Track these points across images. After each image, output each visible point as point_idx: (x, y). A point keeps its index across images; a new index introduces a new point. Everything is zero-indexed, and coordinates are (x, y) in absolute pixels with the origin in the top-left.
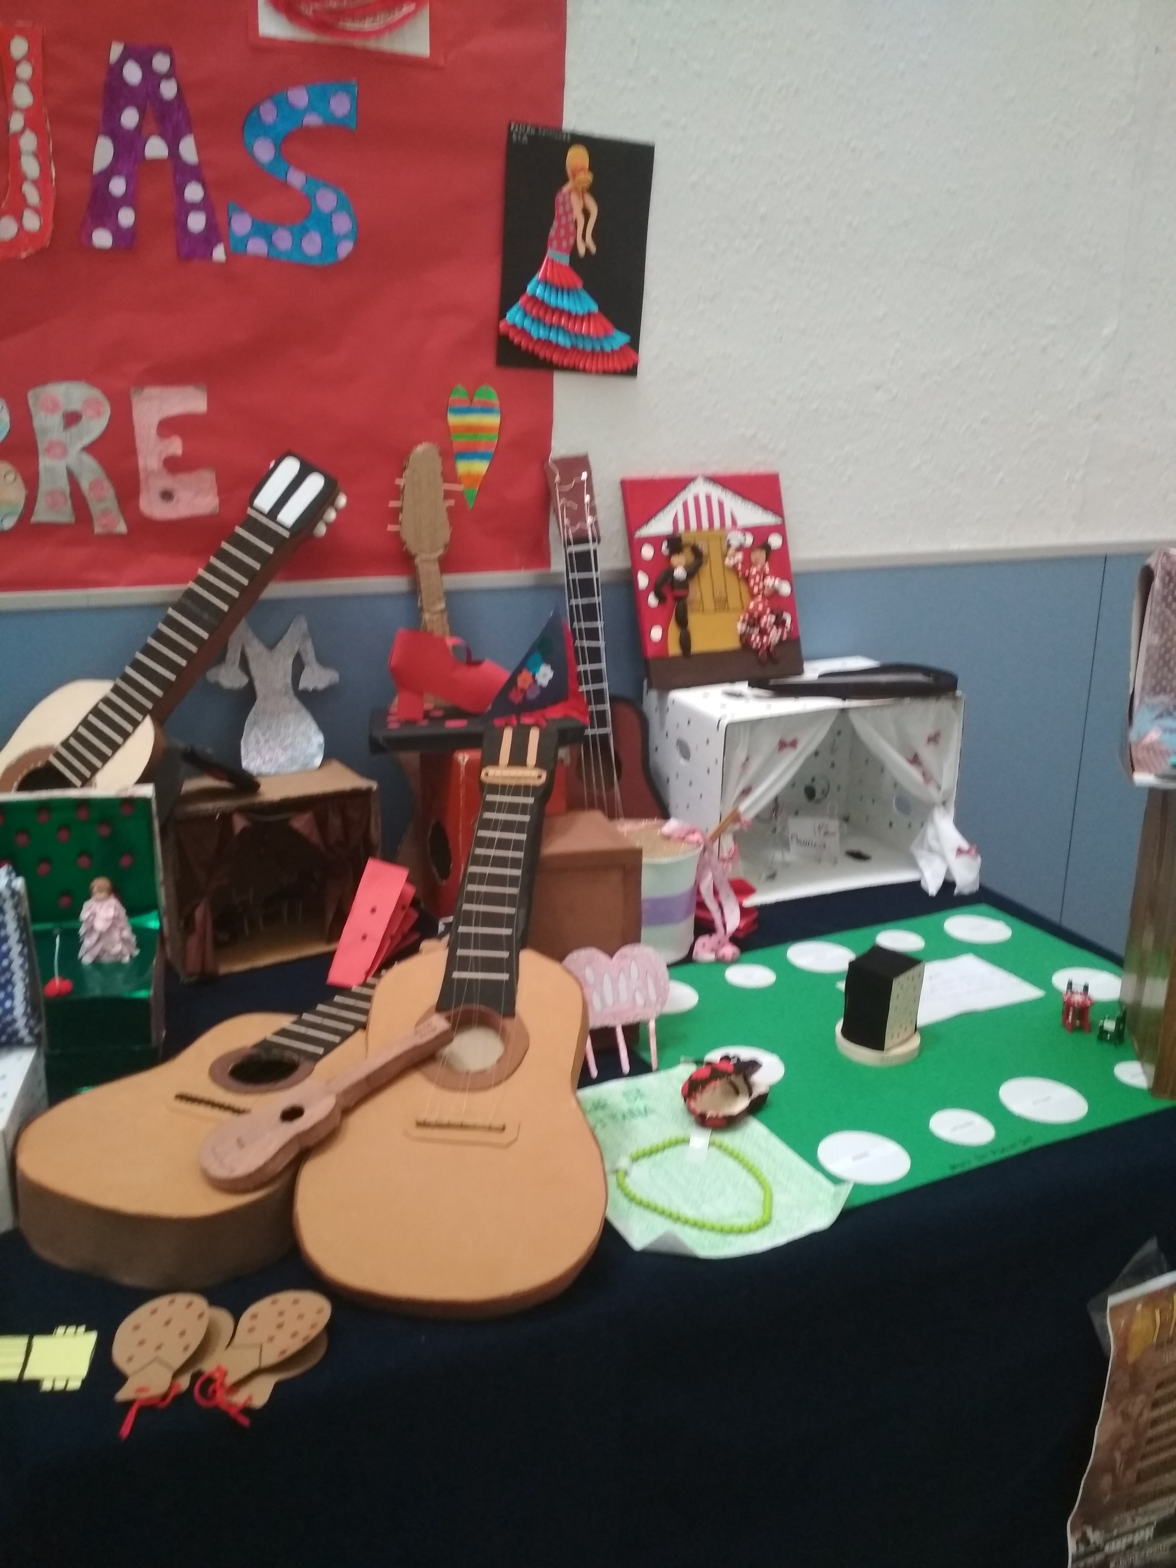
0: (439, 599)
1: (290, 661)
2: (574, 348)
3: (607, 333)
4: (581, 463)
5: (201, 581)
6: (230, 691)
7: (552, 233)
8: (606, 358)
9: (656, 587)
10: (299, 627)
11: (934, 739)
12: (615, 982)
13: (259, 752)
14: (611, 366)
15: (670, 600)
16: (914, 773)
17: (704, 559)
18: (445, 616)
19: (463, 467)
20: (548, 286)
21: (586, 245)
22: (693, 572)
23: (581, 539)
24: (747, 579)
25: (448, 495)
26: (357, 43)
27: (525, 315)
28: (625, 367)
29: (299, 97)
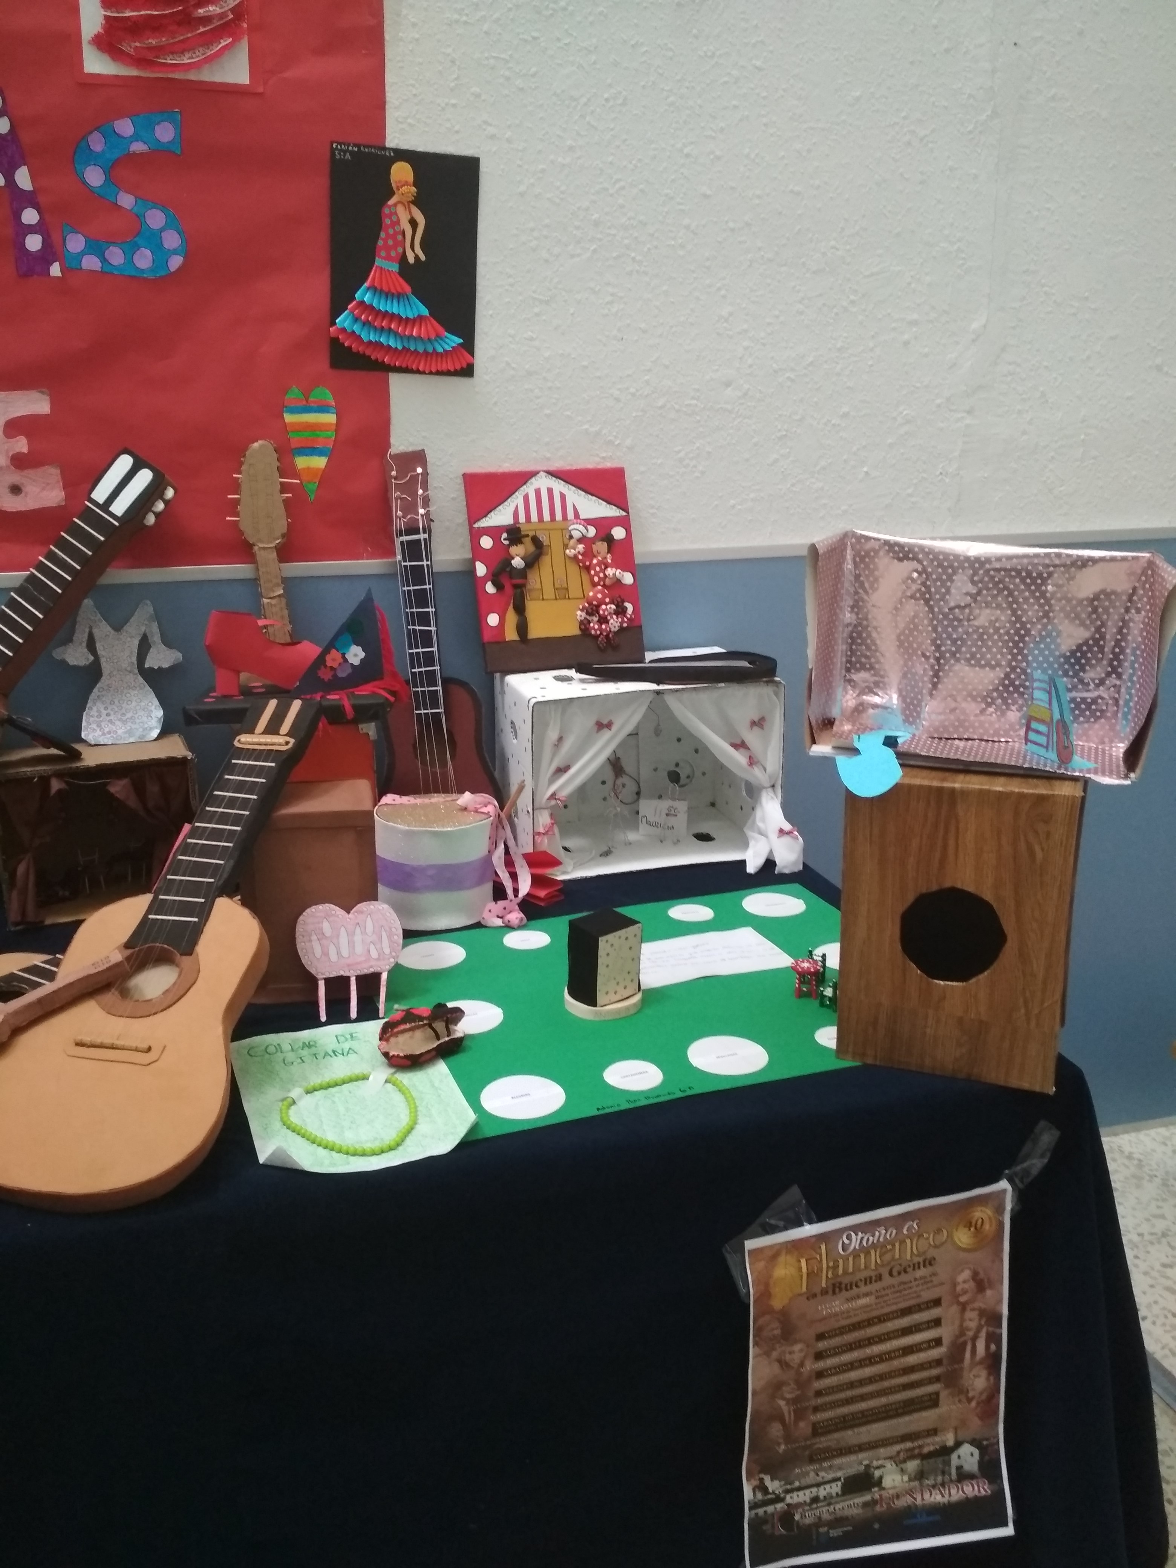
0: (278, 585)
1: (136, 642)
2: (406, 350)
3: (438, 336)
4: (419, 457)
5: (41, 567)
6: (76, 668)
7: (380, 243)
8: (439, 360)
9: (495, 577)
10: (147, 609)
11: (758, 723)
12: (351, 935)
13: (99, 726)
14: (444, 367)
15: (508, 588)
16: (739, 758)
17: (545, 549)
18: (284, 601)
19: (302, 462)
20: (377, 294)
21: (415, 253)
22: (532, 562)
23: (412, 529)
24: (588, 569)
25: (284, 488)
26: (177, 76)
27: (356, 319)
28: (458, 367)
29: (125, 127)
